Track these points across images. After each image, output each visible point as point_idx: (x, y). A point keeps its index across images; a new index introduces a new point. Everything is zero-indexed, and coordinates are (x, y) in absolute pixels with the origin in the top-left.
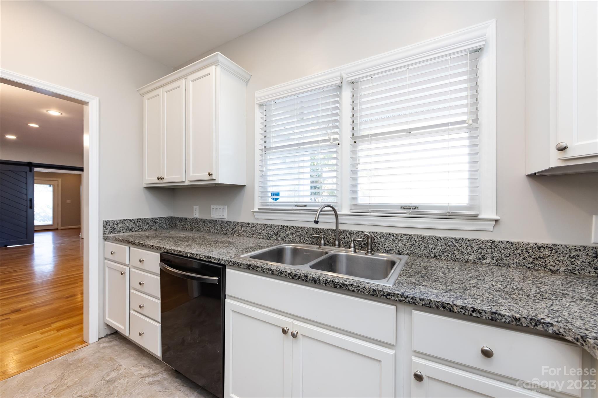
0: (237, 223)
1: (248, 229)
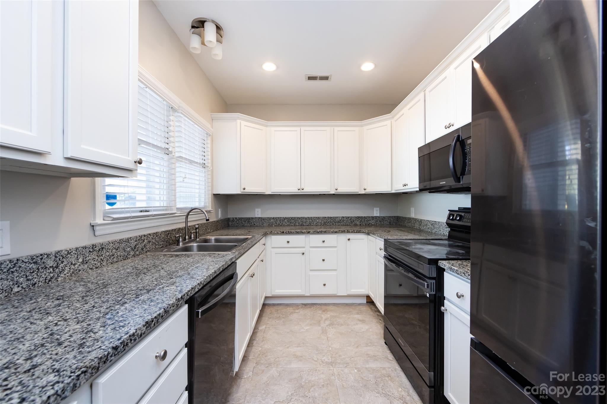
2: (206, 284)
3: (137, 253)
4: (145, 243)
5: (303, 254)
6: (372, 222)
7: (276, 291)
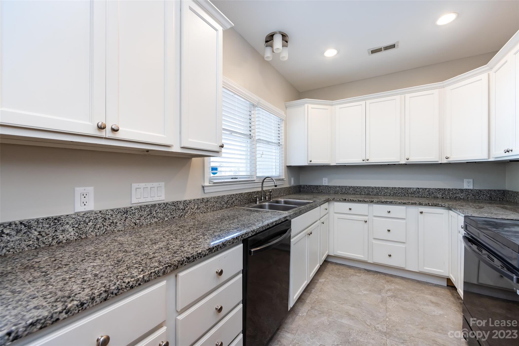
0: (189, 201)
1: (203, 205)
2: (259, 233)
3: (229, 206)
4: (233, 200)
5: (366, 222)
6: (462, 195)
7: (338, 252)
